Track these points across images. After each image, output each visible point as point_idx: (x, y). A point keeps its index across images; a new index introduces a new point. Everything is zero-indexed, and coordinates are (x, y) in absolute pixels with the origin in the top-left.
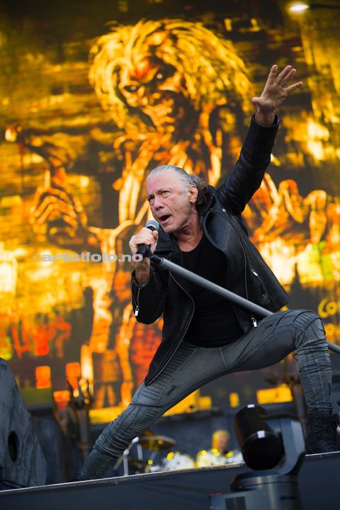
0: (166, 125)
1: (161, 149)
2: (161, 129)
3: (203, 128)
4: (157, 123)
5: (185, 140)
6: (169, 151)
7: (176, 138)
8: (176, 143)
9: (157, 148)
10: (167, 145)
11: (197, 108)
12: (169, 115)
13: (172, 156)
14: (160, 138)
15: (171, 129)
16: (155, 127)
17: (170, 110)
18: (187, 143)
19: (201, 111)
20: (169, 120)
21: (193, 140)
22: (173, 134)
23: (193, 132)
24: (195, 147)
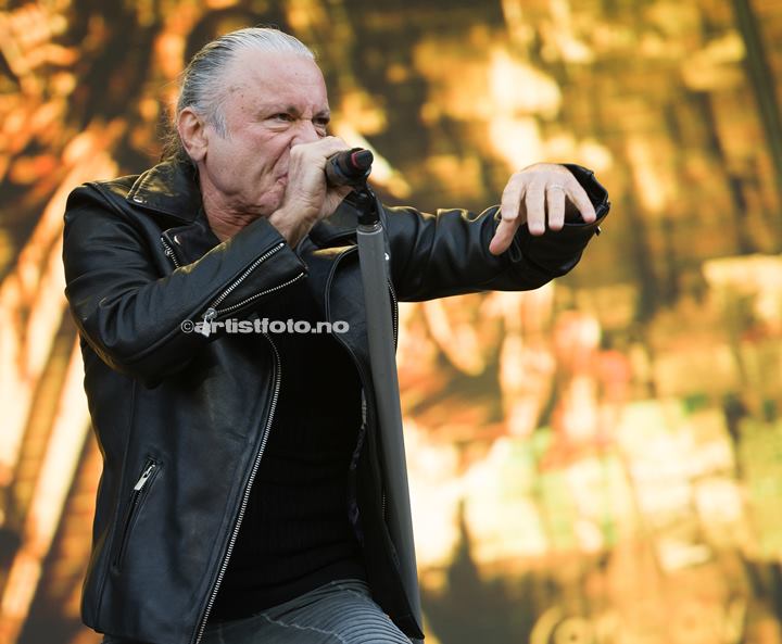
0: (48, 70)
1: (34, 148)
2: (33, 85)
3: (165, 79)
4: (20, 65)
5: (109, 116)
6: (59, 154)
7: (81, 114)
8: (84, 127)
9: (20, 143)
10: (54, 135)
11: (145, 17)
12: (57, 40)
13: (69, 170)
14: (31, 113)
15: (66, 84)
16: (15, 79)
17: (60, 25)
18: (116, 129)
19: (157, 28)
20: (59, 55)
21: (136, 120)
22: (72, 98)
23: (136, 91)
24: (141, 139)
